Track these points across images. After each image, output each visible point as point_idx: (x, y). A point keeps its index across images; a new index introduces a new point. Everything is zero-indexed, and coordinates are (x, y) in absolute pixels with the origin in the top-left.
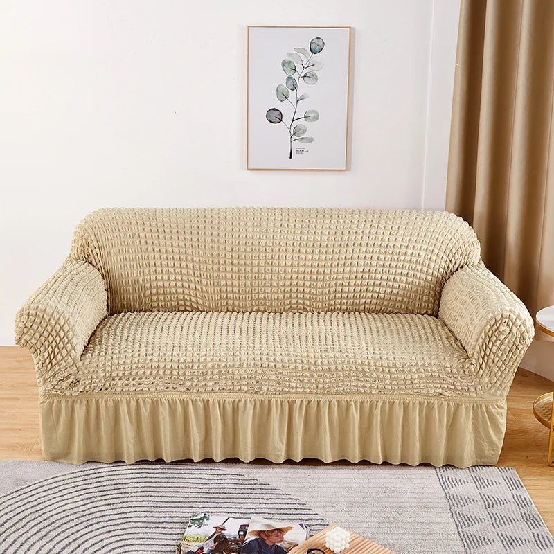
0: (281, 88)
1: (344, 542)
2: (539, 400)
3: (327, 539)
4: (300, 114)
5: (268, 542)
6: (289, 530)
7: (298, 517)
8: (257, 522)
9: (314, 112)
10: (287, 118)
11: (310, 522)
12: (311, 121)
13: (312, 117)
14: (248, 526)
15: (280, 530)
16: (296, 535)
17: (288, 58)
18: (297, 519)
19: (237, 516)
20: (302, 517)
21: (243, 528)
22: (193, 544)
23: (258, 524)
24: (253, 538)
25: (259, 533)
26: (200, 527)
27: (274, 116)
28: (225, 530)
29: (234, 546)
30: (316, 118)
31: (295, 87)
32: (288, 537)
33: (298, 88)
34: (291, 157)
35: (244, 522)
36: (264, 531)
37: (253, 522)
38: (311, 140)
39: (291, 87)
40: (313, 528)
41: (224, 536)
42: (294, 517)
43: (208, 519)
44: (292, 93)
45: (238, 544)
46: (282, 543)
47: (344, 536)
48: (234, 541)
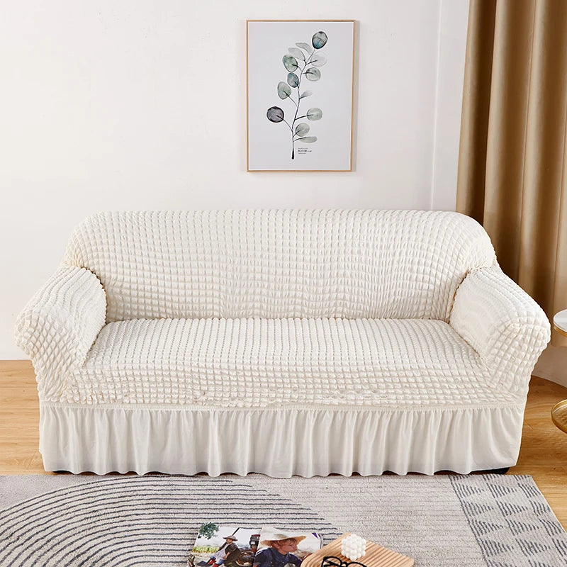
0: (282, 85)
1: (360, 549)
2: (558, 406)
3: (342, 547)
4: (302, 112)
5: (281, 552)
6: (302, 539)
7: (310, 526)
8: (269, 532)
9: (318, 110)
10: (289, 117)
11: (323, 532)
12: (316, 119)
13: (315, 115)
14: (259, 536)
15: (293, 540)
16: (310, 545)
17: (289, 54)
18: (309, 529)
19: (248, 526)
20: (315, 526)
21: (255, 538)
22: (204, 554)
23: (269, 534)
24: (266, 548)
25: (272, 543)
26: (210, 538)
27: (275, 115)
28: (235, 540)
29: (246, 556)
30: (319, 116)
31: (297, 84)
32: (301, 546)
33: (300, 85)
34: (293, 158)
35: (255, 532)
36: (277, 541)
37: (265, 532)
38: (314, 139)
39: (293, 84)
40: (326, 537)
41: (235, 546)
42: (306, 527)
43: (217, 530)
44: (294, 91)
45: (250, 554)
46: (296, 552)
47: (361, 544)
48: (246, 551)
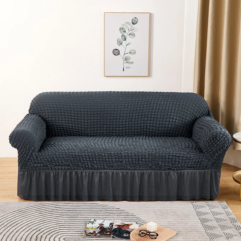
0: (119, 40)
1: (154, 227)
2: (235, 173)
4: (127, 51)
5: (122, 229)
6: (131, 225)
9: (134, 50)
10: (122, 53)
12: (132, 54)
13: (133, 52)
15: (128, 225)
16: (134, 227)
17: (122, 27)
21: (112, 224)
22: (91, 230)
24: (116, 227)
25: (119, 226)
26: (93, 224)
27: (116, 52)
28: (103, 225)
29: (108, 230)
30: (135, 53)
31: (125, 39)
32: (131, 227)
33: (127, 40)
34: (123, 71)
35: (111, 222)
36: (121, 225)
38: (132, 63)
39: (124, 39)
40: (141, 224)
41: (103, 227)
43: (96, 221)
44: (124, 42)
45: (110, 230)
46: (129, 229)
48: (108, 228)
